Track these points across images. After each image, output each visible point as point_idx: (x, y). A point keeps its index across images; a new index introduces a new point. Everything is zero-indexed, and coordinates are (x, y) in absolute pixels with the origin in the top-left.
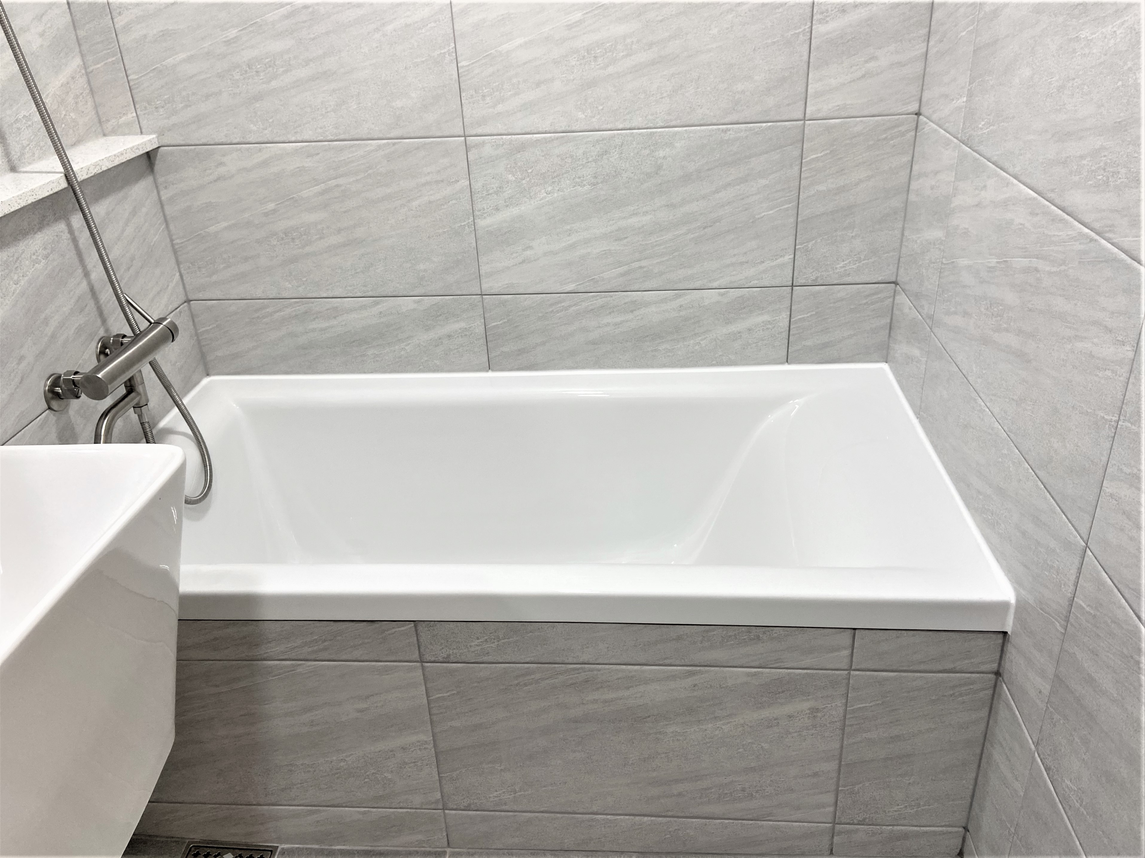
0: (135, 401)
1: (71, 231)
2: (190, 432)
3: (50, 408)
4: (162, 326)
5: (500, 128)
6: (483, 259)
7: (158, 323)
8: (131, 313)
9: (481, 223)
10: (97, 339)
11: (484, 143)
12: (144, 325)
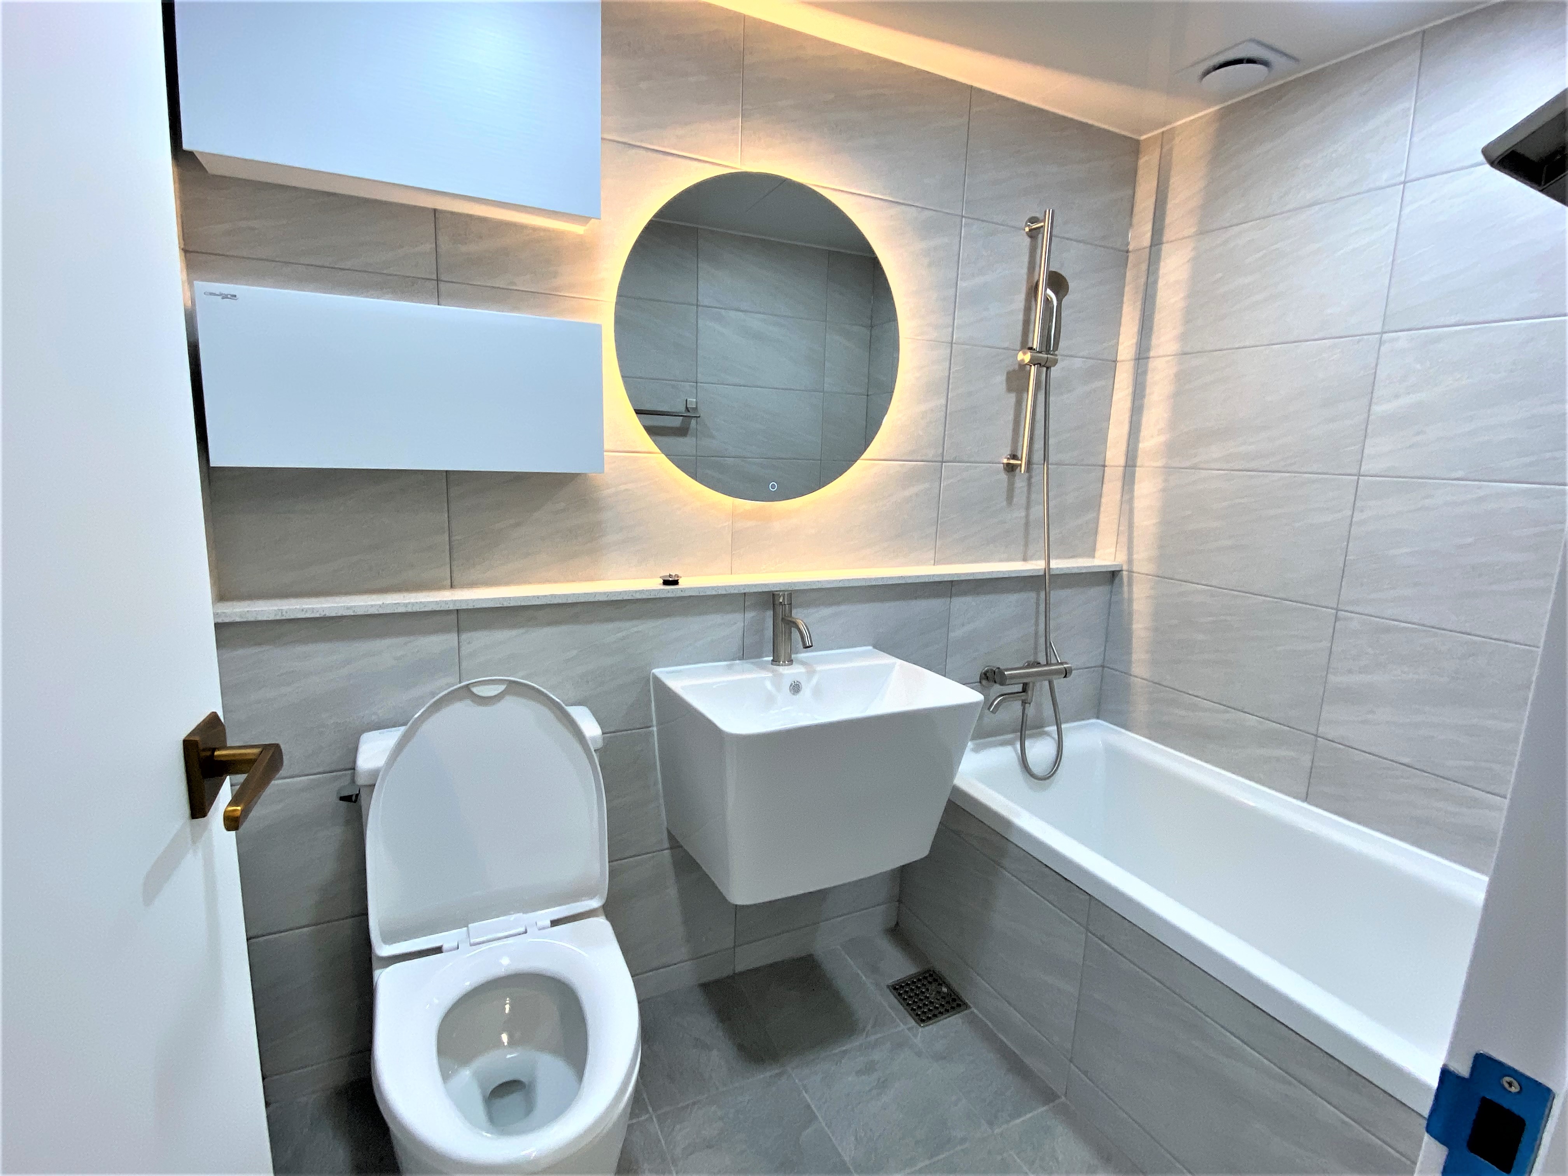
0: (1023, 698)
1: (1038, 599)
2: (1057, 738)
3: (980, 682)
4: (1062, 666)
5: (1370, 610)
6: (1326, 707)
7: (1062, 664)
8: (1050, 653)
9: (1331, 678)
10: (1026, 660)
11: (1351, 619)
12: (1054, 661)
